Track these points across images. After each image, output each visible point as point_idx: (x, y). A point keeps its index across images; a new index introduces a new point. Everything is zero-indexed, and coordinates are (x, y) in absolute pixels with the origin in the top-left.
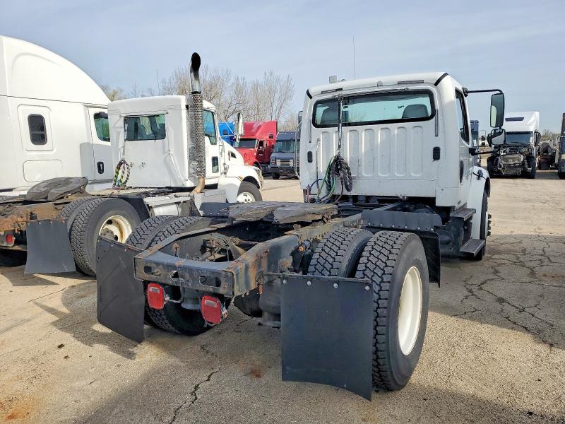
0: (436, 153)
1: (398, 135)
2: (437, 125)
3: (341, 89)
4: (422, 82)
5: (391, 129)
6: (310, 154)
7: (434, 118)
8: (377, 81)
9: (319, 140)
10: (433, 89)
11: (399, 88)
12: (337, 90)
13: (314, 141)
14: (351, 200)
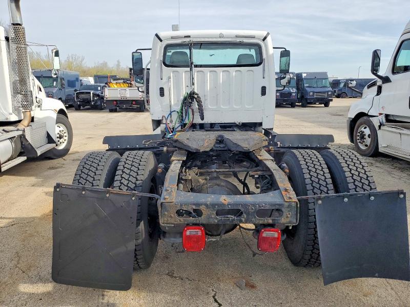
0: (264, 91)
1: (235, 76)
2: (264, 70)
3: (189, 37)
4: (253, 37)
5: (230, 71)
6: (162, 90)
7: (262, 65)
8: (219, 33)
9: (169, 78)
10: (262, 43)
11: (238, 40)
12: (185, 37)
13: (165, 79)
14: (198, 127)
